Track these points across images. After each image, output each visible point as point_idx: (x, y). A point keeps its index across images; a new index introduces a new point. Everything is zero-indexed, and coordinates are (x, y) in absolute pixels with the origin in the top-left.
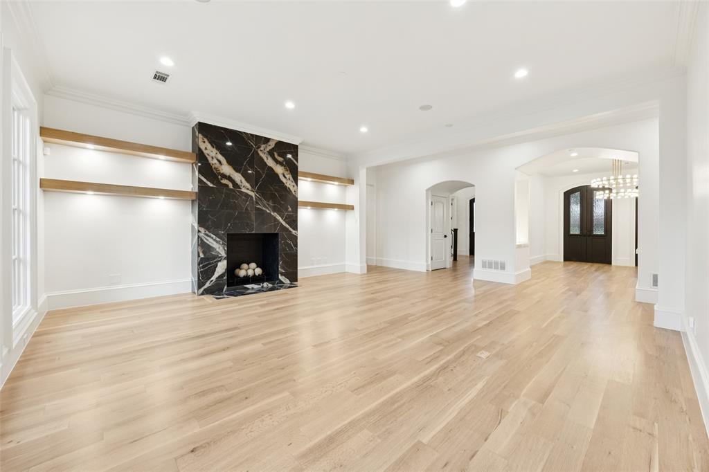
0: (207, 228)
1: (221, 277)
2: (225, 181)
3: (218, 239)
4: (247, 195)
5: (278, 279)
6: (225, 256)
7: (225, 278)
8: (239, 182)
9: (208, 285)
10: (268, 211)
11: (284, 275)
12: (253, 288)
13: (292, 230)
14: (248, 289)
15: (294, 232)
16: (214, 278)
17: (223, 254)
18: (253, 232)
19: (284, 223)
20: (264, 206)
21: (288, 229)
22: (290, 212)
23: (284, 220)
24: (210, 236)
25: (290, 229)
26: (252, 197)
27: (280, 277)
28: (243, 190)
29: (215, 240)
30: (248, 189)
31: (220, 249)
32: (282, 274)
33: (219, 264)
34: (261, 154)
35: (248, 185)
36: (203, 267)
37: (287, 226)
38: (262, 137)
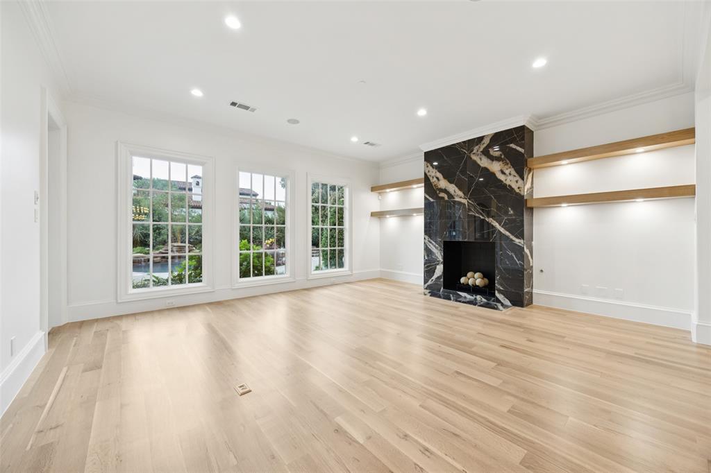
0: (430, 237)
1: (438, 278)
2: (442, 195)
3: (437, 246)
4: (460, 203)
5: (494, 295)
6: (442, 260)
7: (442, 280)
8: (452, 193)
9: (429, 283)
10: (482, 217)
11: (502, 294)
12: (465, 297)
13: (514, 239)
14: (461, 296)
15: (517, 241)
16: (434, 278)
17: (440, 259)
18: (466, 240)
19: (502, 230)
20: (478, 212)
21: (508, 237)
22: (511, 215)
23: (502, 227)
24: (431, 243)
25: (512, 237)
26: (464, 204)
27: (497, 294)
28: (457, 199)
29: (435, 246)
30: (461, 197)
31: (439, 255)
32: (500, 291)
33: (438, 267)
34: (474, 157)
35: (461, 193)
36: (428, 267)
37: (507, 233)
38: (475, 139)
